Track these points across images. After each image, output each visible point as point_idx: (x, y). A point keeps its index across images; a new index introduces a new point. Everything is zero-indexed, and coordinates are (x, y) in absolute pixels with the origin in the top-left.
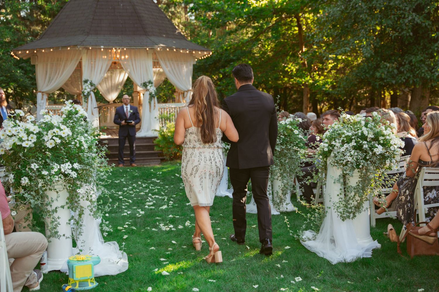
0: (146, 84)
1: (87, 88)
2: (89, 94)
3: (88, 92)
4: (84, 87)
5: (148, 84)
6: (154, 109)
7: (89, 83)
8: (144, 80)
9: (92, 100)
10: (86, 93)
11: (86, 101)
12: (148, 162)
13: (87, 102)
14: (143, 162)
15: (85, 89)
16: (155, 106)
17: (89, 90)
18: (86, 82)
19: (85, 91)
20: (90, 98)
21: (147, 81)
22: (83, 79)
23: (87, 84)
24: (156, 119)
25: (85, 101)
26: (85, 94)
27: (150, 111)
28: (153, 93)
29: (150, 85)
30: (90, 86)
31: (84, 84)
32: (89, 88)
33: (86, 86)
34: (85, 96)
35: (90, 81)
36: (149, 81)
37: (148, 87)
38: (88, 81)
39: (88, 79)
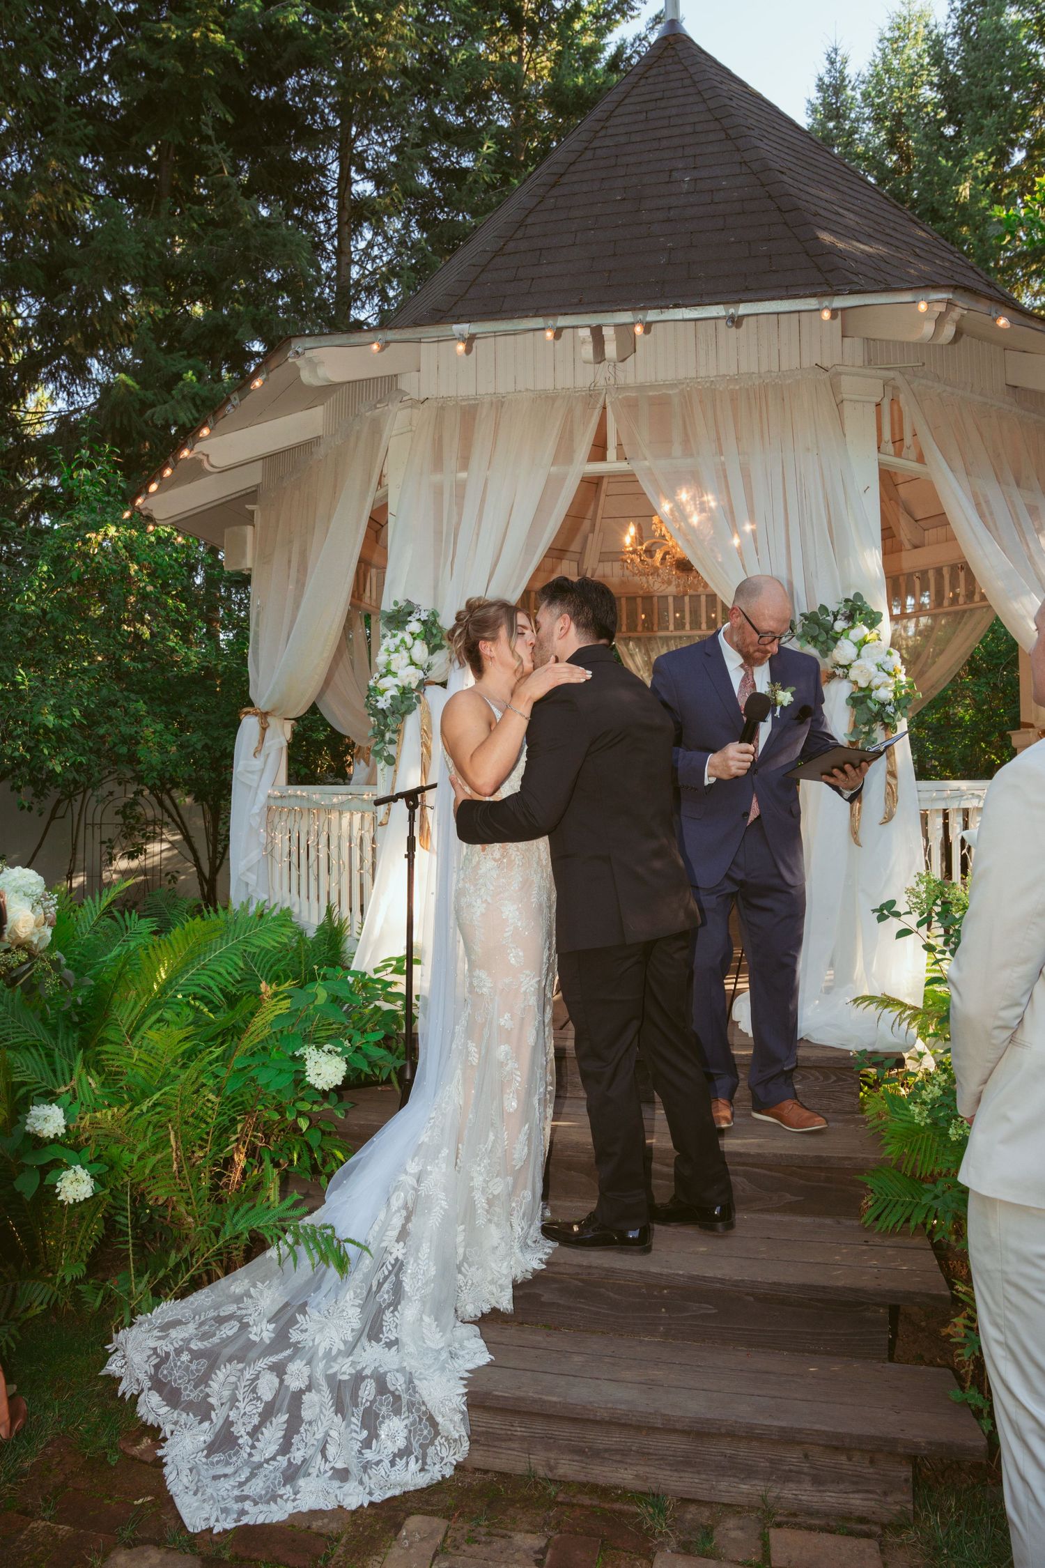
0: (829, 629)
1: (399, 662)
2: (407, 700)
3: (405, 691)
4: (381, 658)
5: (841, 626)
6: (888, 817)
7: (415, 627)
8: (809, 591)
9: (428, 748)
10: (394, 692)
11: (391, 749)
12: (749, 1472)
13: (391, 761)
14: (685, 1463)
15: (389, 672)
16: (891, 795)
17: (410, 676)
18: (398, 619)
19: (388, 682)
20: (412, 724)
21: (832, 607)
22: (387, 604)
23: (400, 635)
24: (895, 925)
26: (383, 703)
27: (854, 833)
28: (885, 694)
29: (860, 632)
30: (420, 650)
31: (384, 636)
32: (415, 665)
33: (397, 651)
34: (380, 716)
35: (424, 616)
36: (847, 600)
37: (839, 643)
38: (410, 614)
39: (409, 602)
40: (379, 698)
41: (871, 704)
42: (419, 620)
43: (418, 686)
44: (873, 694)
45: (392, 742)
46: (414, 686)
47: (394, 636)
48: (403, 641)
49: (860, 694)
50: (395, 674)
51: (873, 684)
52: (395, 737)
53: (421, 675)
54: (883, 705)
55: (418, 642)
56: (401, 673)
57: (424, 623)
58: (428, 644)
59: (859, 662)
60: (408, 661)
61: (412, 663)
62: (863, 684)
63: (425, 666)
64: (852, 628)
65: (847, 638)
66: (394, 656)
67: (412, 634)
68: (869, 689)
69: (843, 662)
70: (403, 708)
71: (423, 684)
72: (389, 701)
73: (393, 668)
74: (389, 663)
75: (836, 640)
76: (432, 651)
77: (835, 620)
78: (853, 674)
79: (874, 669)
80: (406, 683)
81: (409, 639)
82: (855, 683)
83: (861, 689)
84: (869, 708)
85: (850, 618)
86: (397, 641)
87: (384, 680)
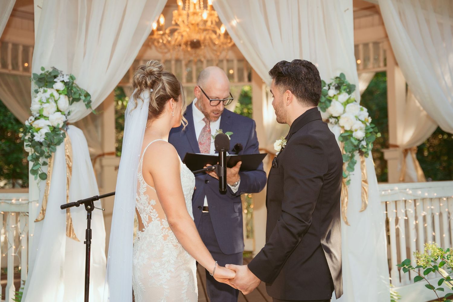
0: (325, 95)
1: (49, 109)
2: (56, 135)
3: (55, 130)
4: (35, 106)
5: (332, 92)
6: (364, 208)
7: (59, 85)
9: (70, 168)
10: (46, 130)
11: (44, 169)
13: (44, 177)
15: (41, 116)
17: (57, 120)
18: (47, 80)
19: (41, 123)
20: (60, 151)
21: (328, 81)
22: (36, 69)
23: (49, 91)
25: (35, 172)
26: (39, 137)
28: (360, 134)
29: (344, 96)
30: (63, 102)
31: (37, 92)
32: (61, 111)
33: (48, 101)
34: (38, 147)
35: (66, 79)
36: (337, 78)
37: (332, 103)
38: (55, 77)
39: (54, 69)
40: (35, 134)
41: (353, 140)
42: (63, 81)
43: (63, 126)
44: (354, 134)
45: (45, 164)
46: (60, 126)
47: (45, 92)
48: (52, 95)
49: (346, 134)
50: (46, 118)
51: (353, 129)
52: (47, 160)
53: (64, 118)
54: (360, 141)
55: (62, 96)
56: (51, 117)
57: (66, 84)
58: (69, 98)
59: (345, 115)
60: (55, 109)
61: (58, 110)
62: (348, 128)
63: (66, 113)
64: (339, 94)
65: (337, 100)
66: (45, 106)
67: (58, 91)
68: (351, 131)
69: (334, 115)
70: (56, 141)
71: (66, 124)
72: (44, 136)
73: (45, 113)
74: (41, 111)
75: (330, 101)
76: (71, 103)
77: (329, 89)
78: (342, 122)
79: (354, 120)
80: (55, 124)
81: (56, 94)
82: (343, 127)
83: (346, 131)
84: (352, 143)
85: (338, 88)
86: (48, 95)
87: (37, 122)
